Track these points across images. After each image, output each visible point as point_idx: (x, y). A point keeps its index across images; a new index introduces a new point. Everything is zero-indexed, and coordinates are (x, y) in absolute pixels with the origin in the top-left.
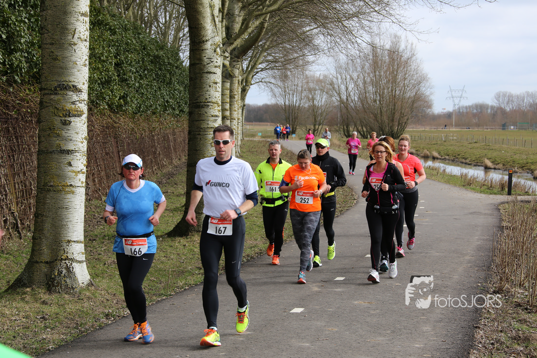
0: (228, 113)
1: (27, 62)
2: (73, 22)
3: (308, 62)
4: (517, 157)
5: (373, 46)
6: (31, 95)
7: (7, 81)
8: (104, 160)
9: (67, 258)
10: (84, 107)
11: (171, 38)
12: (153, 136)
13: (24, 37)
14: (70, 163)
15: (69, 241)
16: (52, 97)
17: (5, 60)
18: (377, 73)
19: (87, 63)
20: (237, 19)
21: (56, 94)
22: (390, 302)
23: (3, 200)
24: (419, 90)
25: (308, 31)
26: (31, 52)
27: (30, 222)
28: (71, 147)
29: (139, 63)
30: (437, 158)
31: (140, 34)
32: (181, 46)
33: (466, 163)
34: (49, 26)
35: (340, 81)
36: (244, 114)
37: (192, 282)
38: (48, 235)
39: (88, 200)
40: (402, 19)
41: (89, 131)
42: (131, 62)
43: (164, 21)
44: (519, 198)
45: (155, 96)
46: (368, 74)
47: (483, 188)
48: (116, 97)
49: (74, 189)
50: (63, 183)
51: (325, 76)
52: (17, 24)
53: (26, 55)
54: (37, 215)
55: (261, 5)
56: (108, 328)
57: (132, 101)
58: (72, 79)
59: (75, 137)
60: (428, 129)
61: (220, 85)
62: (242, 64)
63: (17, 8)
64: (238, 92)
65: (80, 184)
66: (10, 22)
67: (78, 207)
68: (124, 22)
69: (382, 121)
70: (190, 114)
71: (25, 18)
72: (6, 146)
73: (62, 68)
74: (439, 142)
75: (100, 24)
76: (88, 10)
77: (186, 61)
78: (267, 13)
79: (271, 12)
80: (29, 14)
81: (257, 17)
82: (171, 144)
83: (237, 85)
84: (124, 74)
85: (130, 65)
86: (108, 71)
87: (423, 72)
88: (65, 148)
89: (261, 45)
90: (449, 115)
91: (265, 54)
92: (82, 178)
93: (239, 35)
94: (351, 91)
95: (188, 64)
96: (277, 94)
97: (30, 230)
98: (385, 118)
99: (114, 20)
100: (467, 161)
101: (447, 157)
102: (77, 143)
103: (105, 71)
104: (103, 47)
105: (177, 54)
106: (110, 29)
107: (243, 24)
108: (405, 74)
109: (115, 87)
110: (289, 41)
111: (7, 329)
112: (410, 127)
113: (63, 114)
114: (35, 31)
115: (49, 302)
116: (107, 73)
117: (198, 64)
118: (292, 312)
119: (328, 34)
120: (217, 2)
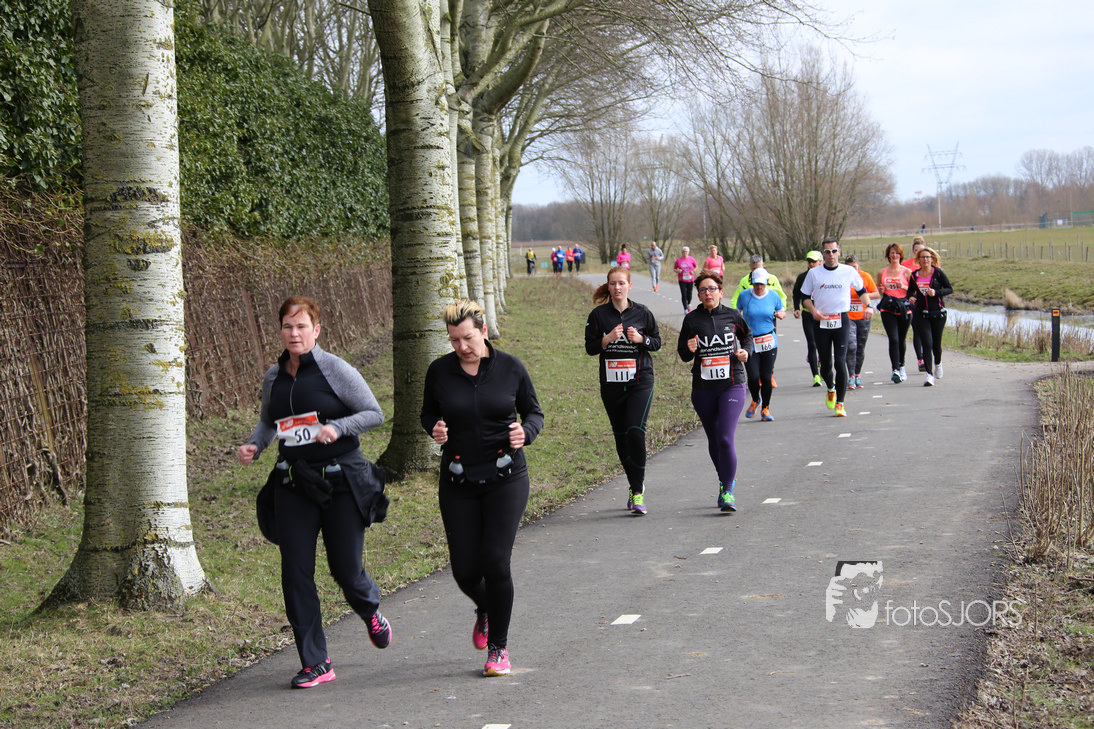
0: (474, 227)
1: (56, 147)
2: (142, 60)
3: (635, 113)
4: (1071, 282)
5: (767, 76)
6: (66, 210)
7: (20, 186)
8: (226, 335)
9: (156, 540)
10: (173, 232)
11: (353, 80)
13: (48, 96)
14: (152, 346)
15: (158, 505)
16: (109, 214)
17: (12, 146)
18: (777, 127)
19: (175, 141)
20: (484, 33)
21: (115, 208)
22: (815, 591)
23: (25, 428)
24: (864, 156)
25: (631, 50)
26: (64, 126)
27: (80, 469)
28: (152, 314)
29: (288, 135)
31: (287, 75)
32: (374, 94)
33: (967, 301)
34: (95, 71)
35: (702, 147)
36: (510, 226)
37: (413, 574)
38: (115, 495)
40: (819, 16)
42: (273, 134)
43: (337, 45)
44: (1075, 366)
45: (324, 199)
46: (760, 130)
47: (1002, 350)
48: (244, 206)
49: (162, 399)
50: (140, 388)
51: (672, 140)
52: (32, 70)
53: (55, 132)
56: (245, 676)
57: (278, 212)
58: (145, 176)
59: (157, 293)
60: (887, 235)
61: (453, 171)
62: (499, 123)
63: (31, 37)
64: (494, 182)
65: (175, 389)
66: (19, 67)
67: (172, 434)
68: (254, 52)
69: (792, 224)
70: (394, 231)
72: (24, 319)
73: (124, 155)
75: (203, 61)
76: (172, 36)
78: (542, 19)
79: (552, 16)
80: (58, 48)
81: (524, 27)
82: (365, 295)
83: (490, 167)
84: (260, 160)
85: (270, 139)
86: (226, 155)
87: (871, 120)
88: (140, 316)
89: (537, 83)
90: (930, 205)
91: (547, 101)
92: (179, 374)
93: (488, 68)
94: (726, 166)
96: (577, 181)
97: (81, 485)
98: (799, 219)
99: (231, 50)
100: (971, 296)
102: (164, 305)
103: (220, 155)
104: (213, 106)
106: (225, 69)
107: (496, 43)
108: (835, 126)
109: (242, 187)
110: (593, 72)
111: (42, 689)
112: (850, 232)
113: (132, 249)
114: (69, 81)
115: (125, 629)
116: (223, 158)
117: (404, 130)
118: (615, 623)
119: (671, 54)
120: (437, 2)
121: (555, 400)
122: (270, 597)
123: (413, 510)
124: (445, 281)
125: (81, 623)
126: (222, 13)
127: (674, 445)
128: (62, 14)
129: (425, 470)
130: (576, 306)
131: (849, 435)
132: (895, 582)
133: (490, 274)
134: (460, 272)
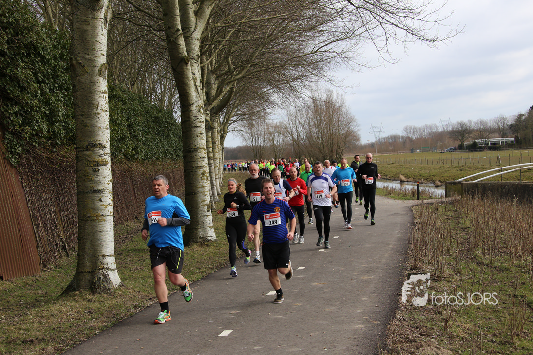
0: (212, 155)
1: (64, 130)
2: (96, 98)
3: (268, 113)
4: (422, 172)
5: (314, 100)
6: (69, 153)
7: (51, 144)
8: (123, 195)
9: (103, 268)
10: (108, 158)
11: (166, 103)
13: (61, 112)
14: (101, 199)
15: (104, 256)
16: (85, 153)
17: (49, 129)
18: (318, 118)
19: (108, 126)
20: (213, 86)
21: (87, 150)
22: (338, 282)
23: (54, 230)
24: (349, 128)
25: (266, 91)
26: (67, 122)
27: (74, 244)
28: (101, 188)
29: (144, 123)
31: (143, 102)
32: (174, 108)
33: (387, 179)
34: (80, 102)
35: (291, 125)
36: (223, 154)
37: (195, 279)
38: (89, 252)
39: (115, 226)
40: (332, 79)
41: (113, 175)
42: (139, 123)
43: (160, 91)
44: (425, 201)
45: (157, 146)
46: (312, 119)
47: (400, 196)
48: (129, 149)
49: (105, 218)
50: (97, 214)
51: (281, 123)
52: (56, 102)
53: (64, 124)
54: (79, 238)
55: (230, 75)
56: (137, 316)
57: (141, 151)
58: (98, 139)
59: (102, 180)
61: (204, 135)
62: (219, 118)
63: (55, 91)
64: (218, 139)
65: (109, 214)
66: (51, 102)
67: (109, 230)
68: (132, 94)
69: (324, 152)
70: (184, 157)
71: (62, 97)
72: (53, 191)
73: (90, 132)
75: (114, 98)
76: (107, 89)
77: (178, 119)
78: (235, 81)
79: (237, 80)
80: (64, 95)
81: (228, 84)
83: (217, 134)
84: (134, 132)
85: (138, 125)
87: (351, 115)
88: (97, 189)
89: (232, 103)
90: (372, 145)
91: (236, 110)
92: (110, 209)
93: (215, 98)
94: (300, 132)
95: (180, 121)
97: (74, 250)
98: (326, 150)
99: (124, 94)
100: (388, 177)
102: (105, 184)
103: (120, 131)
104: (118, 114)
105: (172, 115)
106: (122, 100)
107: (218, 89)
108: (338, 118)
109: (128, 142)
110: (252, 99)
111: (65, 321)
112: (345, 155)
113: (93, 165)
114: (69, 106)
115: (93, 300)
116: (122, 132)
117: (188, 121)
118: (268, 294)
119: (280, 92)
120: (198, 76)
122: (144, 288)
123: (192, 256)
124: (203, 174)
125: (77, 298)
126: (119, 81)
128: (66, 83)
129: (197, 242)
132: (366, 277)
133: (217, 172)
134: (207, 171)
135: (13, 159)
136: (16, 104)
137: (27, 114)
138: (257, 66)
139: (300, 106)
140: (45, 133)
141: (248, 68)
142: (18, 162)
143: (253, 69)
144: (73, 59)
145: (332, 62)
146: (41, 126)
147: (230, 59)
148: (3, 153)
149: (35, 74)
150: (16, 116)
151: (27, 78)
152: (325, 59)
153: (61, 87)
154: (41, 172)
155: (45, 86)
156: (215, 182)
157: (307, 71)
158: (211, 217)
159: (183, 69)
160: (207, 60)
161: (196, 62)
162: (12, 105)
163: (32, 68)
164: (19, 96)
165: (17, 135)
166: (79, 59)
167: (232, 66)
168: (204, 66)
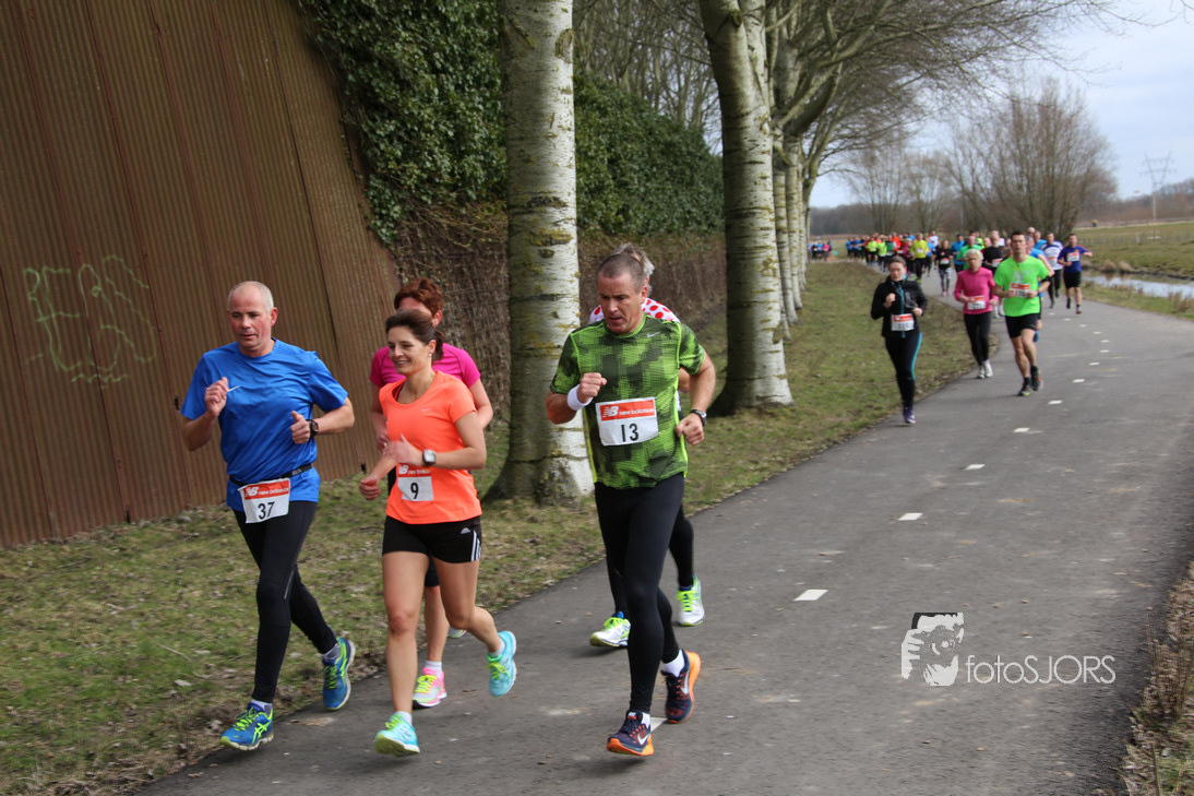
0: (784, 224)
1: (484, 169)
2: (550, 103)
3: (907, 133)
5: (1015, 102)
6: (492, 218)
7: (458, 199)
9: (560, 455)
10: (571, 229)
11: (688, 113)
12: (670, 267)
13: (478, 132)
14: (556, 313)
15: (561, 431)
16: (525, 217)
17: (453, 169)
18: (1022, 142)
19: (573, 162)
20: (791, 75)
21: (531, 212)
22: (1058, 497)
24: (1093, 163)
25: (905, 84)
26: (489, 153)
28: (556, 290)
29: (643, 156)
30: (1129, 272)
31: (642, 111)
32: (704, 124)
33: (1178, 277)
34: (517, 112)
35: (961, 158)
36: (809, 223)
37: (746, 483)
38: (531, 422)
40: (1059, 53)
41: (580, 264)
42: (632, 156)
43: (677, 87)
45: (669, 205)
46: (1007, 144)
48: (612, 211)
50: (548, 344)
51: (937, 154)
52: (467, 113)
53: (482, 158)
54: (513, 395)
55: (829, 49)
57: (635, 215)
58: (552, 188)
59: (559, 274)
60: (1110, 226)
61: (770, 180)
62: (801, 144)
63: (467, 89)
64: (797, 189)
66: (459, 111)
68: (618, 95)
70: (728, 228)
71: (479, 103)
72: (460, 296)
73: (537, 173)
74: (1130, 246)
75: (584, 102)
76: (571, 84)
77: (715, 146)
78: (837, 62)
79: (844, 60)
80: (484, 97)
81: (822, 70)
82: (698, 277)
83: (795, 178)
84: (623, 175)
85: (630, 160)
86: (599, 173)
87: (1099, 135)
88: (548, 292)
89: (831, 112)
90: (1146, 202)
91: (838, 126)
93: (795, 101)
94: (979, 174)
95: (720, 148)
96: (860, 188)
99: (603, 94)
100: (1180, 273)
101: (1145, 269)
102: (565, 283)
104: (590, 136)
105: (700, 137)
106: (599, 108)
107: (800, 82)
108: (1069, 140)
109: (610, 196)
110: (875, 103)
113: (542, 242)
114: (493, 120)
115: (540, 519)
116: (597, 175)
117: (737, 150)
118: (902, 519)
119: (939, 86)
120: (761, 52)
121: (847, 356)
124: (766, 264)
125: (509, 514)
126: (592, 66)
127: (942, 389)
128: (488, 72)
129: (752, 407)
130: (861, 284)
131: (1081, 380)
132: (1122, 489)
133: (795, 260)
134: (775, 258)
135: (384, 230)
136: (391, 116)
137: (411, 137)
138: (889, 29)
139: (982, 116)
140: (446, 177)
141: (868, 34)
142: (393, 235)
143: (880, 37)
144: (506, 21)
145: (1059, 16)
146: (439, 163)
147: (829, 15)
148: (366, 218)
149: (428, 54)
150: (391, 142)
151: (413, 64)
152: (1043, 9)
153: (477, 81)
154: (436, 258)
155: (448, 79)
156: (789, 283)
157: (1000, 38)
158: (781, 356)
159: (728, 38)
160: (779, 17)
161: (756, 22)
162: (383, 119)
163: (422, 43)
164: (397, 100)
165: (392, 181)
166: (516, 20)
167: (833, 30)
168: (772, 31)
